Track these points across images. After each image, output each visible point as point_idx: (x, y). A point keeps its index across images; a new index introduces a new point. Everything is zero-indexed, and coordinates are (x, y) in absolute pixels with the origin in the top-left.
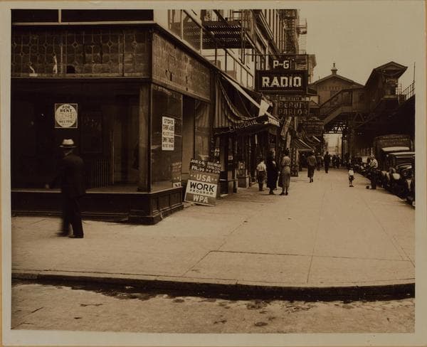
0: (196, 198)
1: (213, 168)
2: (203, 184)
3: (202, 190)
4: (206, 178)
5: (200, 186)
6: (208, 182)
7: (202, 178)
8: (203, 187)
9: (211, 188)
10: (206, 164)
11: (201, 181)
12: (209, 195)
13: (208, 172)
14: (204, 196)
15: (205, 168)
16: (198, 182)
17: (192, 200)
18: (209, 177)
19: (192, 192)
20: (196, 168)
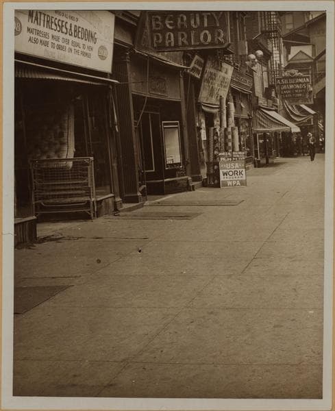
1: (238, 156)
5: (231, 173)
8: (234, 173)
9: (241, 173)
12: (240, 179)
17: (227, 185)
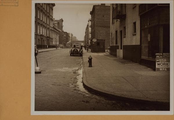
0: (161, 69)
2: (163, 63)
3: (163, 66)
4: (164, 60)
6: (165, 62)
7: (162, 60)
10: (163, 54)
11: (162, 62)
13: (164, 57)
14: (165, 68)
15: (163, 56)
16: (160, 63)
18: (165, 59)
19: (159, 67)
20: (158, 57)
